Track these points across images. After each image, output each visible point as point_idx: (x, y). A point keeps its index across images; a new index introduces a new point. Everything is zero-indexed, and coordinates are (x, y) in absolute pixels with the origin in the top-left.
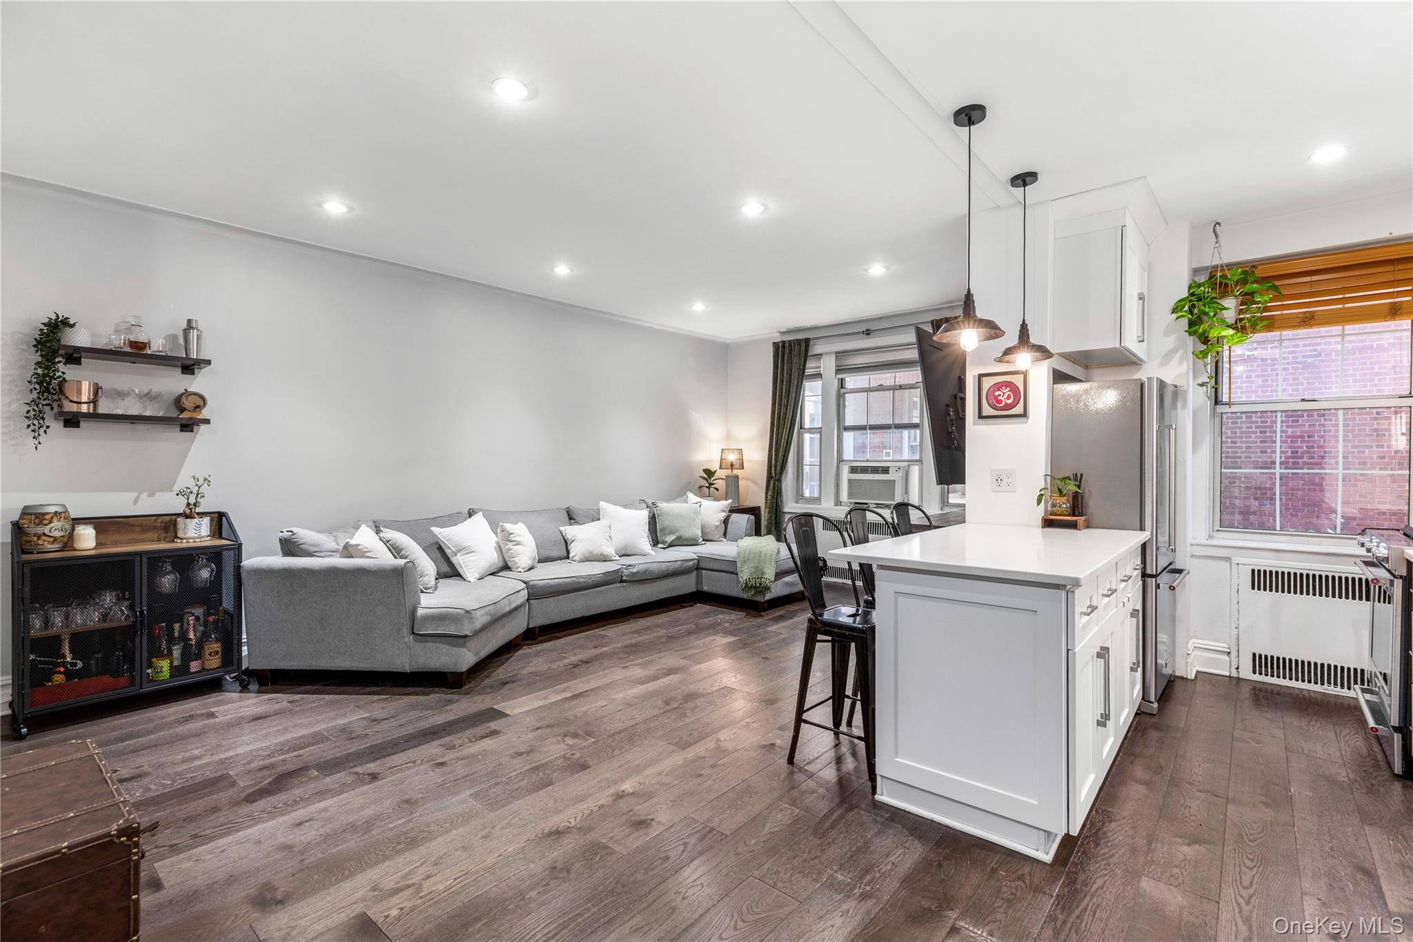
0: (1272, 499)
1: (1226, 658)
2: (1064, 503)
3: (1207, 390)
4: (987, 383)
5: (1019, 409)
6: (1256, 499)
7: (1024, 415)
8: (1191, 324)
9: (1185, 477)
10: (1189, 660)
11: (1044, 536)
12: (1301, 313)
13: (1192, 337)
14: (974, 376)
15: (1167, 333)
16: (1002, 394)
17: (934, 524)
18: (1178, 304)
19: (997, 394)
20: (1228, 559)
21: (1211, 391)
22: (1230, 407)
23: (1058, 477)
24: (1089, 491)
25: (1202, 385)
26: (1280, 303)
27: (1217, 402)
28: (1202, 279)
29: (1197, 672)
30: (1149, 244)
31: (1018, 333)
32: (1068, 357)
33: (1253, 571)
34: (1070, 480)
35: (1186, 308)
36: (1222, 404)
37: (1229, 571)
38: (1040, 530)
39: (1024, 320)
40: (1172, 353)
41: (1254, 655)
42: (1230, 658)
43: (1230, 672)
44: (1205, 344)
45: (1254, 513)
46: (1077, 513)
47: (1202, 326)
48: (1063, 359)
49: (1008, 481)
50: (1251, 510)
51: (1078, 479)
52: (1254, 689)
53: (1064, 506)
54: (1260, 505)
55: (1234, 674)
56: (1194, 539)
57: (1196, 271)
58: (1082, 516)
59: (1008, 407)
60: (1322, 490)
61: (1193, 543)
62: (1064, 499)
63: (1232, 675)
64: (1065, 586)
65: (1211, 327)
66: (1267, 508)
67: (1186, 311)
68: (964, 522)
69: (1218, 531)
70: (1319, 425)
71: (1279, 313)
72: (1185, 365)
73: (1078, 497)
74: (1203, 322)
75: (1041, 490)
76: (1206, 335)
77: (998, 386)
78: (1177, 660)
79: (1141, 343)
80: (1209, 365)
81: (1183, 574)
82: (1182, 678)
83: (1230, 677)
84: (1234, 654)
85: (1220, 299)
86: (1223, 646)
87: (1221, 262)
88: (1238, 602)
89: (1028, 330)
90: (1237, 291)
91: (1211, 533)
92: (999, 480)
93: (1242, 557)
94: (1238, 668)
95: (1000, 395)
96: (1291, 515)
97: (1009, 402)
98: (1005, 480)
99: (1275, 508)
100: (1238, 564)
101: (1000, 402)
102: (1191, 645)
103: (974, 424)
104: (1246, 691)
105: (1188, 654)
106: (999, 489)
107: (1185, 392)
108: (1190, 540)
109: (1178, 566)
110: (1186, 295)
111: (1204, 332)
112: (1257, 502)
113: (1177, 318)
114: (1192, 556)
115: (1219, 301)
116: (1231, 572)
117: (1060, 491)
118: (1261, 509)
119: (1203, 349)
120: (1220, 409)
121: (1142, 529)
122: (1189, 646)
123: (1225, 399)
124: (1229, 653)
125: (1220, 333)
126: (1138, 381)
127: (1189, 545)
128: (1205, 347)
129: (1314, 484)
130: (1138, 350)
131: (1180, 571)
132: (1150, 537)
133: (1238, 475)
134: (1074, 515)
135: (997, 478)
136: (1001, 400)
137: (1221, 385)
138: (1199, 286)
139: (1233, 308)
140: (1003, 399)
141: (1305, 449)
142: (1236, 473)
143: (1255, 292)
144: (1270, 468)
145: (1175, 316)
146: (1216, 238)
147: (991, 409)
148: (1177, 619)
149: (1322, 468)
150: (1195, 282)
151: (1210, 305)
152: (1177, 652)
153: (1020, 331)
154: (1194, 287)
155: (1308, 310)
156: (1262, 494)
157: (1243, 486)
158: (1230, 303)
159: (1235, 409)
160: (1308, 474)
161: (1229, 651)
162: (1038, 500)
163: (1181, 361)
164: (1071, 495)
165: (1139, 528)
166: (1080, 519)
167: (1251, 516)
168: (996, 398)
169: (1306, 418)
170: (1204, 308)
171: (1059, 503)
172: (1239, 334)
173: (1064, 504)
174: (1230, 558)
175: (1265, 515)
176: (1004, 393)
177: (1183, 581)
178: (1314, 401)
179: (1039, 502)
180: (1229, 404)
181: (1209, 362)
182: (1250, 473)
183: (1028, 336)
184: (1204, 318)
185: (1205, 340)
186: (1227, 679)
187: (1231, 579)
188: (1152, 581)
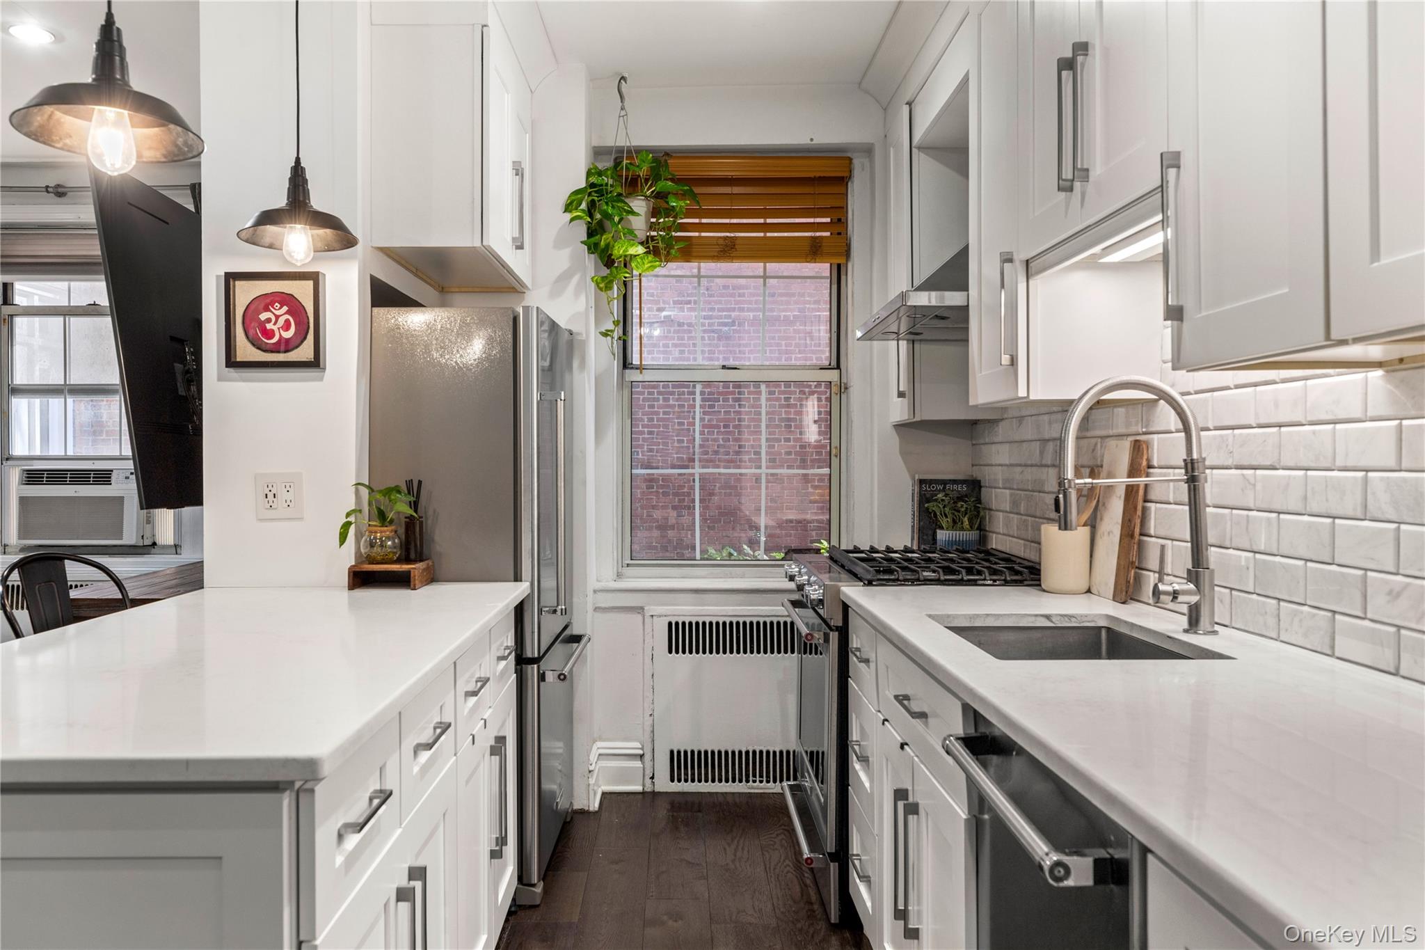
0: (691, 508)
1: (638, 764)
2: (389, 538)
3: (612, 343)
4: (245, 293)
5: (305, 352)
6: (674, 508)
7: (315, 363)
8: (591, 234)
9: (584, 483)
10: (592, 781)
11: (352, 605)
12: (720, 237)
13: (592, 256)
14: (218, 277)
15: (559, 244)
16: (273, 319)
17: (131, 595)
18: (573, 198)
19: (263, 316)
20: (640, 610)
21: (617, 347)
22: (641, 373)
23: (378, 489)
24: (434, 511)
25: (605, 334)
26: (697, 221)
27: (626, 364)
28: (606, 164)
29: (604, 794)
30: (533, 91)
31: (287, 185)
32: (403, 262)
33: (670, 624)
34: (399, 492)
35: (584, 206)
36: (632, 368)
37: (642, 627)
38: (345, 593)
39: (298, 160)
40: (564, 278)
41: (672, 752)
42: (643, 763)
43: (644, 785)
44: (608, 268)
45: (672, 527)
46: (413, 556)
47: (604, 237)
48: (385, 257)
49: (289, 496)
50: (670, 524)
51: (414, 490)
52: (672, 804)
53: (389, 543)
54: (678, 516)
55: (649, 788)
56: (598, 581)
57: (598, 152)
58: (421, 561)
59: (287, 346)
60: (739, 495)
61: (596, 588)
62: (388, 531)
63: (646, 789)
64: (292, 783)
65: (616, 238)
66: (686, 520)
67: (583, 210)
68: (203, 588)
69: (628, 565)
70: (734, 412)
71: (696, 234)
72: (583, 298)
73: (414, 525)
74: (605, 232)
75: (348, 515)
76: (610, 252)
77: (267, 301)
78: (575, 783)
79: (518, 251)
80: (616, 301)
81: (584, 640)
82: (582, 812)
83: (643, 793)
84: (648, 757)
85: (626, 197)
86: (633, 747)
87: (628, 144)
88: (653, 675)
89: (305, 181)
90: (648, 190)
91: (620, 570)
92: (270, 496)
93: (658, 605)
94: (652, 778)
95: (269, 320)
96: (709, 527)
97: (288, 335)
98: (283, 495)
99: (694, 519)
100: (652, 616)
101: (269, 334)
102: (593, 757)
103: (220, 379)
104: (662, 811)
105: (590, 772)
106: (271, 514)
107: (584, 343)
108: (592, 584)
109: (576, 630)
110: (583, 185)
111: (607, 246)
112: (675, 512)
113: (572, 220)
114: (596, 609)
115: (627, 200)
116: (644, 630)
117: (382, 516)
118: (680, 522)
119: (605, 275)
120: (632, 375)
121: (517, 578)
122: (591, 758)
123: (636, 361)
124: (642, 756)
125: (626, 250)
126: (510, 312)
127: (590, 593)
128: (608, 271)
129: (731, 487)
130: (517, 263)
131: (577, 639)
132: (529, 591)
133: (655, 476)
134: (408, 560)
135: (267, 491)
136: (273, 331)
137: (630, 337)
138: (600, 174)
139: (644, 215)
140: (275, 328)
141: (721, 442)
142: (653, 474)
143: (669, 193)
144: (687, 467)
145: (568, 216)
146: (622, 102)
147: (254, 349)
148: (575, 716)
149: (739, 467)
150: (596, 168)
151: (614, 203)
152: (575, 772)
153: (290, 179)
154: (593, 174)
155: (728, 234)
156: (680, 501)
157: (661, 491)
158: (639, 205)
159: (648, 376)
160: (724, 474)
161: (641, 752)
162: (341, 534)
163: (577, 294)
164: (403, 520)
165: (512, 576)
166: (416, 568)
167: (669, 532)
168: (262, 325)
169: (721, 403)
170: (606, 207)
171: (381, 539)
172: (651, 257)
173: (390, 541)
174: (642, 608)
175: (683, 530)
176: (277, 317)
177: (584, 652)
178: (736, 368)
179: (343, 538)
180: (640, 368)
181: (615, 296)
182: (668, 475)
183: (306, 193)
184: (607, 224)
185: (609, 262)
186: (640, 796)
187: (644, 641)
188: (533, 668)
